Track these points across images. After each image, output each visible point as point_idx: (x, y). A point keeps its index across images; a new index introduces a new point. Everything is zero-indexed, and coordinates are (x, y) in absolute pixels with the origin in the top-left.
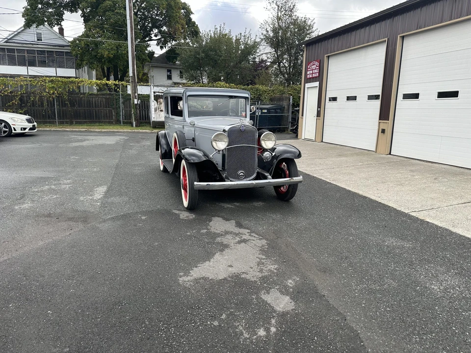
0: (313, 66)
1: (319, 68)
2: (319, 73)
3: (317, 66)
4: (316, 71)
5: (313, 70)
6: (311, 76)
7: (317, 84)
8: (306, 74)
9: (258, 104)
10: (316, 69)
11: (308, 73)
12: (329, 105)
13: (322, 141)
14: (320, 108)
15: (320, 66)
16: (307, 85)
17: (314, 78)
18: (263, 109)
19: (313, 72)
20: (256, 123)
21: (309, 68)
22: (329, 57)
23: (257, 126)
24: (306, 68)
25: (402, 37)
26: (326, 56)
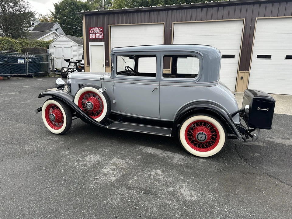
0: (96, 31)
1: (103, 33)
2: (103, 36)
5: (96, 33)
6: (94, 37)
7: (103, 44)
8: (88, 36)
9: (27, 55)
10: (99, 33)
11: (90, 35)
14: (108, 60)
15: (103, 32)
16: (90, 44)
17: (98, 39)
18: (29, 58)
19: (96, 35)
20: (27, 70)
21: (92, 32)
22: (111, 26)
23: (28, 72)
24: (88, 31)
25: (174, 23)
26: (109, 25)
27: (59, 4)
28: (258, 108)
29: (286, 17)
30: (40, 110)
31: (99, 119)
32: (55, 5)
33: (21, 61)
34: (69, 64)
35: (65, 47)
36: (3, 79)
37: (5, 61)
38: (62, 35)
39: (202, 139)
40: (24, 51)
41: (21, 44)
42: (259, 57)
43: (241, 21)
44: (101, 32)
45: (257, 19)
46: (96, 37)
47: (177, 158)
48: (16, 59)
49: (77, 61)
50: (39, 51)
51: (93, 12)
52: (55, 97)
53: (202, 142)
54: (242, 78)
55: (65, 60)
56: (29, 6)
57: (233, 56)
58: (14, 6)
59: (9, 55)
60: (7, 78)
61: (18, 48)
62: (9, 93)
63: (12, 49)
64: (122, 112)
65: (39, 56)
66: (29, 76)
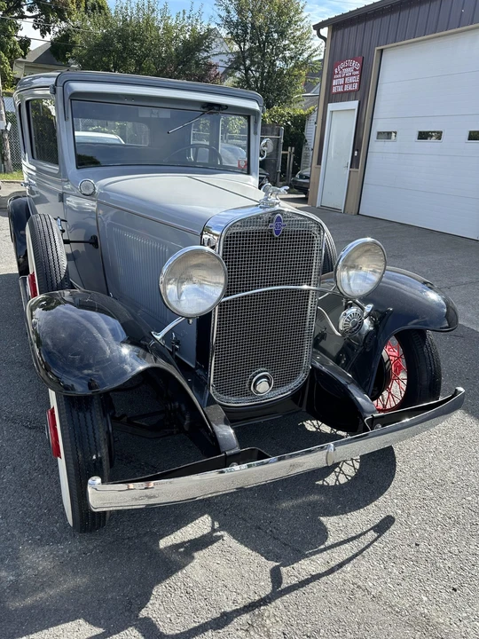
0: (347, 70)
1: (361, 74)
2: (360, 83)
3: (355, 70)
4: (351, 80)
5: (345, 77)
6: (340, 89)
7: (354, 104)
8: (329, 86)
10: (352, 75)
11: (335, 82)
12: (376, 146)
13: (358, 214)
14: (359, 151)
15: (361, 70)
17: (346, 92)
19: (345, 80)
21: (338, 74)
22: (382, 51)
24: (331, 72)
26: (376, 49)
44: (356, 73)
46: (343, 88)
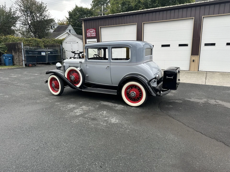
0: (91, 31)
1: (96, 32)
2: (96, 35)
5: (91, 33)
6: (90, 36)
7: (96, 40)
9: (47, 49)
10: (93, 33)
11: (87, 34)
15: (96, 31)
16: (87, 40)
17: (92, 37)
18: (48, 51)
19: (91, 34)
20: (47, 59)
21: (88, 32)
22: (101, 28)
23: (47, 61)
24: (86, 32)
25: (144, 23)
26: (100, 27)
27: (71, 11)
28: (167, 77)
29: (225, 14)
30: (47, 82)
31: (78, 86)
32: (69, 13)
33: (43, 54)
34: (74, 54)
35: (73, 43)
36: (32, 66)
37: (33, 54)
38: (71, 34)
39: (133, 95)
40: (45, 46)
41: (44, 42)
42: (206, 45)
43: (191, 19)
44: (94, 32)
45: (203, 17)
46: (91, 36)
47: (120, 107)
48: (40, 52)
49: (80, 52)
50: (55, 46)
51: (89, 18)
52: (55, 74)
53: (133, 97)
54: (193, 61)
55: (72, 52)
56: (50, 15)
57: (186, 45)
58: (40, 16)
59: (36, 49)
60: (34, 65)
61: (42, 45)
62: (34, 74)
63: (38, 46)
64: (94, 82)
65: (55, 50)
66: (48, 64)
